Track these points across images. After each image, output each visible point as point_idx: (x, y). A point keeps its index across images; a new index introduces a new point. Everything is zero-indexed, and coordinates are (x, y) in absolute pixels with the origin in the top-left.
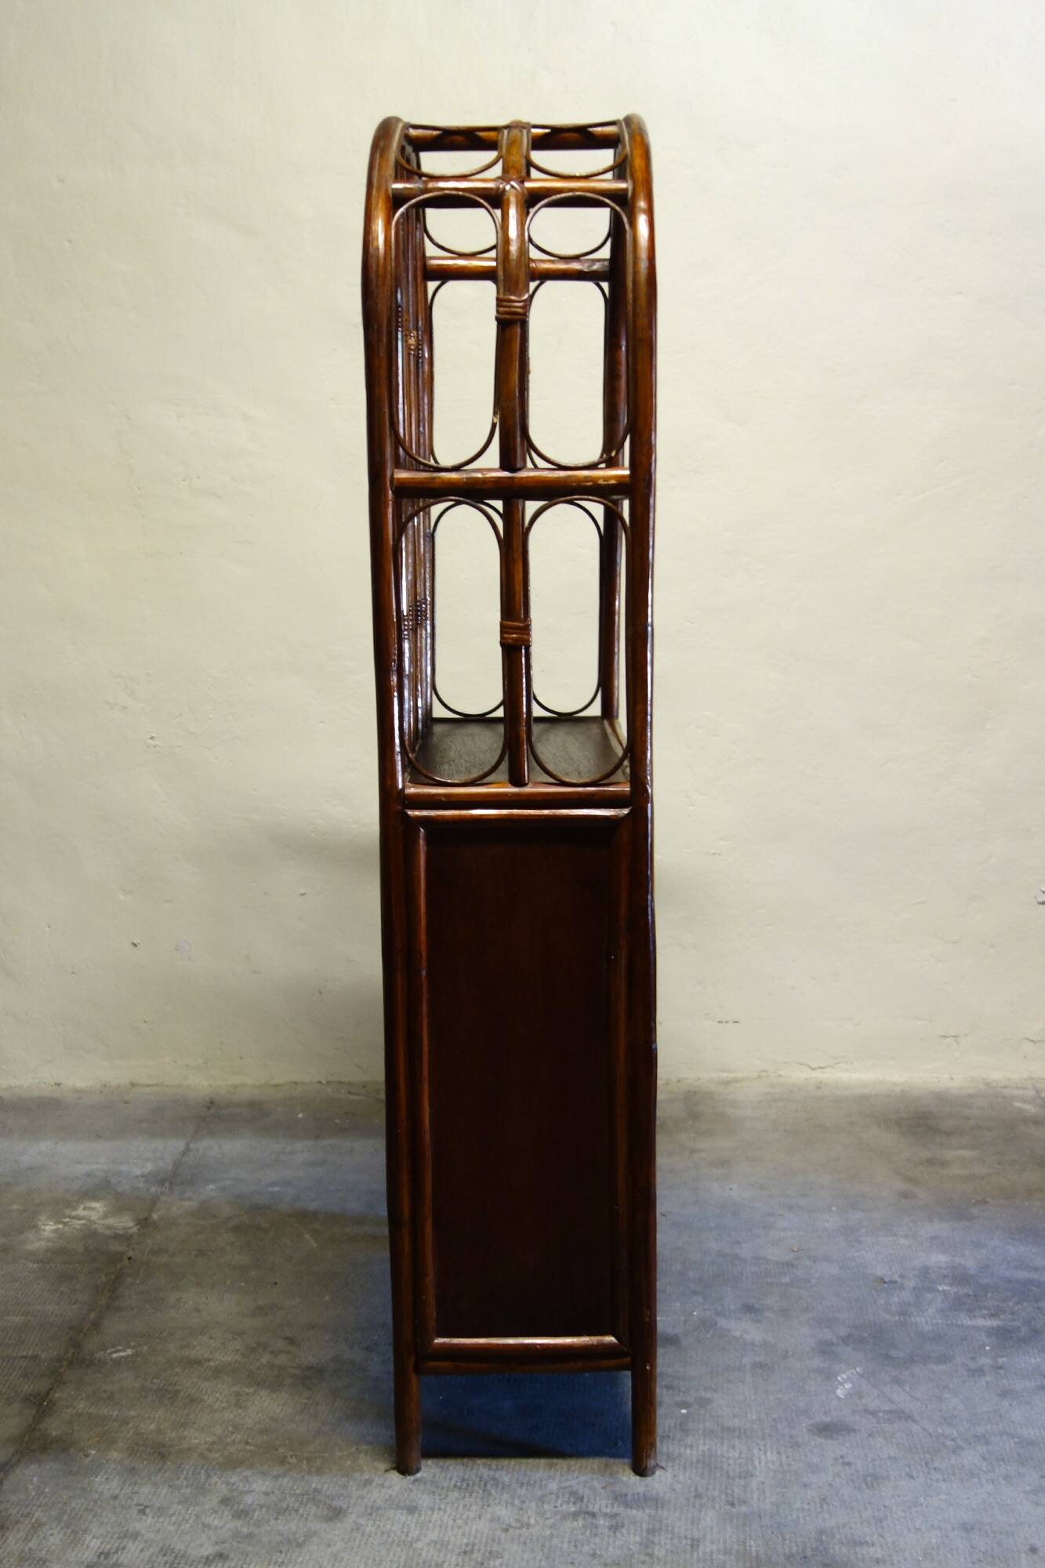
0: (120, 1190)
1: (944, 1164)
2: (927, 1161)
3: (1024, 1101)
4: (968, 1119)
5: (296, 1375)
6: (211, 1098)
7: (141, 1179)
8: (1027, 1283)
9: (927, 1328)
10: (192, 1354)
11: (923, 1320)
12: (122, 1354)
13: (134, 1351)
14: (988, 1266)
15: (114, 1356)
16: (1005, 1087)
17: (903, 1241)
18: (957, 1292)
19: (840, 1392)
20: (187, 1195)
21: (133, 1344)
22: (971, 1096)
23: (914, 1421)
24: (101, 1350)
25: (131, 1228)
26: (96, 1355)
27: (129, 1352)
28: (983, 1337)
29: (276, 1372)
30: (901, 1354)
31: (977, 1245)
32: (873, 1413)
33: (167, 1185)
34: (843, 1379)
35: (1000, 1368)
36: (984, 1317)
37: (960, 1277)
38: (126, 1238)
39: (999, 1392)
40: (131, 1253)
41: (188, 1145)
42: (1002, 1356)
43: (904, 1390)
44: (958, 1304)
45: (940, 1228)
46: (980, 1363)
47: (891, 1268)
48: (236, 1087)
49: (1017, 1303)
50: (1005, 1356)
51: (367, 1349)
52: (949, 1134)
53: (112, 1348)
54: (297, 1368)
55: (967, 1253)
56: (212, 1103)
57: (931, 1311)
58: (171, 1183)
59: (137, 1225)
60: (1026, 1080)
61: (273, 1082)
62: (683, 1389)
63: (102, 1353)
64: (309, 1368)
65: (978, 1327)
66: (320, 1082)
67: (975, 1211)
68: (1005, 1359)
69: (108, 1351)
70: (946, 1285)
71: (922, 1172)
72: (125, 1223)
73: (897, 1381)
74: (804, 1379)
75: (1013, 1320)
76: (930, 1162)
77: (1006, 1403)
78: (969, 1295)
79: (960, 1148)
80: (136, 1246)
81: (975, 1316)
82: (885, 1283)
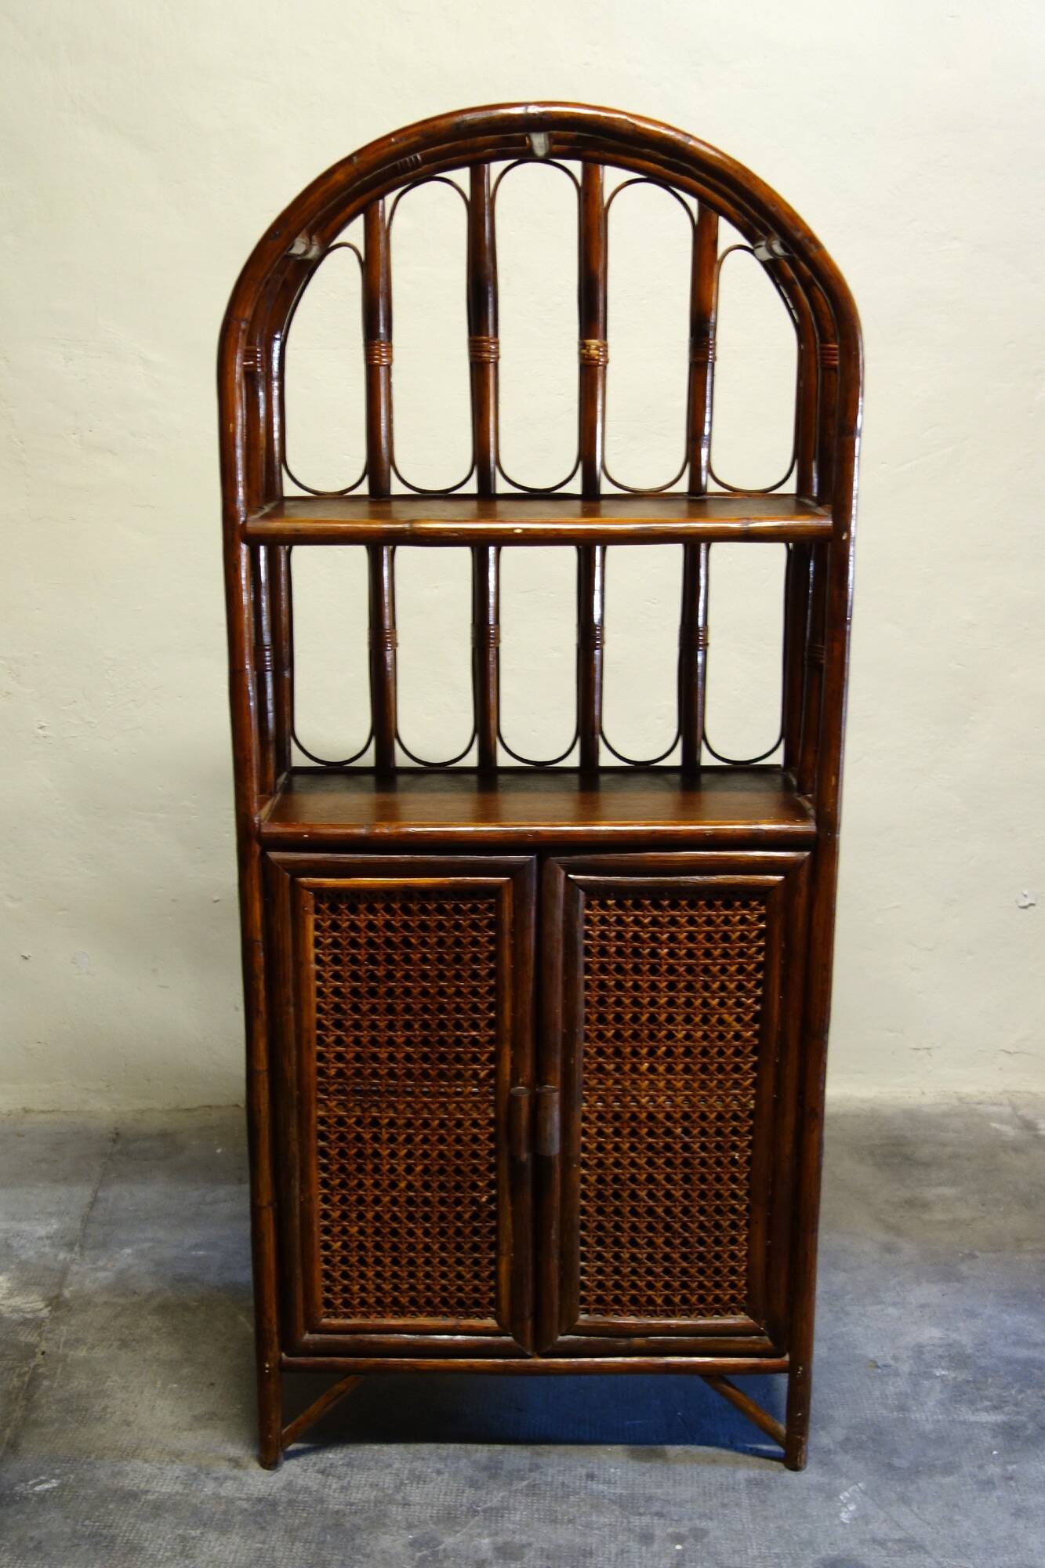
0: (24, 1257)
1: (925, 1206)
2: (906, 1202)
3: (1002, 1121)
4: (944, 1145)
5: (246, 1510)
6: (116, 1129)
7: (48, 1242)
8: (1029, 1363)
9: (929, 1427)
10: (127, 1483)
11: (924, 1417)
12: (46, 1486)
13: (59, 1481)
14: (985, 1343)
15: (38, 1488)
16: (979, 1103)
17: (891, 1310)
18: (956, 1378)
19: (844, 1517)
20: (100, 1264)
21: (57, 1471)
22: (945, 1115)
23: (927, 1552)
24: (22, 1481)
25: (41, 1310)
26: (17, 1488)
27: (54, 1483)
28: (987, 1439)
29: (223, 1507)
30: (905, 1464)
31: (972, 1314)
32: (882, 1543)
33: (77, 1249)
34: (845, 1497)
35: (1011, 1478)
36: (986, 1409)
37: (957, 1359)
38: (34, 1324)
39: (1013, 1511)
40: (44, 1346)
41: (96, 1192)
42: (1011, 1463)
43: (912, 1511)
44: (958, 1394)
45: (928, 1292)
46: (989, 1473)
47: (882, 1347)
48: (142, 1112)
49: (1021, 1391)
50: (1014, 1463)
51: (322, 1472)
52: (927, 1165)
53: (35, 1478)
54: (248, 1500)
55: (961, 1325)
56: (117, 1134)
57: (931, 1404)
58: (81, 1246)
59: (47, 1306)
60: (1001, 1094)
61: (184, 1107)
62: (675, 1518)
63: (23, 1485)
64: (260, 1500)
65: (982, 1424)
66: (237, 1106)
67: (964, 1268)
68: (1014, 1466)
69: (31, 1483)
70: (943, 1368)
71: (902, 1217)
72: (33, 1303)
73: (904, 1500)
74: (805, 1499)
75: (1018, 1413)
76: (910, 1203)
77: (1020, 1525)
78: (968, 1382)
79: (940, 1185)
80: (50, 1336)
81: (977, 1410)
82: (878, 1367)
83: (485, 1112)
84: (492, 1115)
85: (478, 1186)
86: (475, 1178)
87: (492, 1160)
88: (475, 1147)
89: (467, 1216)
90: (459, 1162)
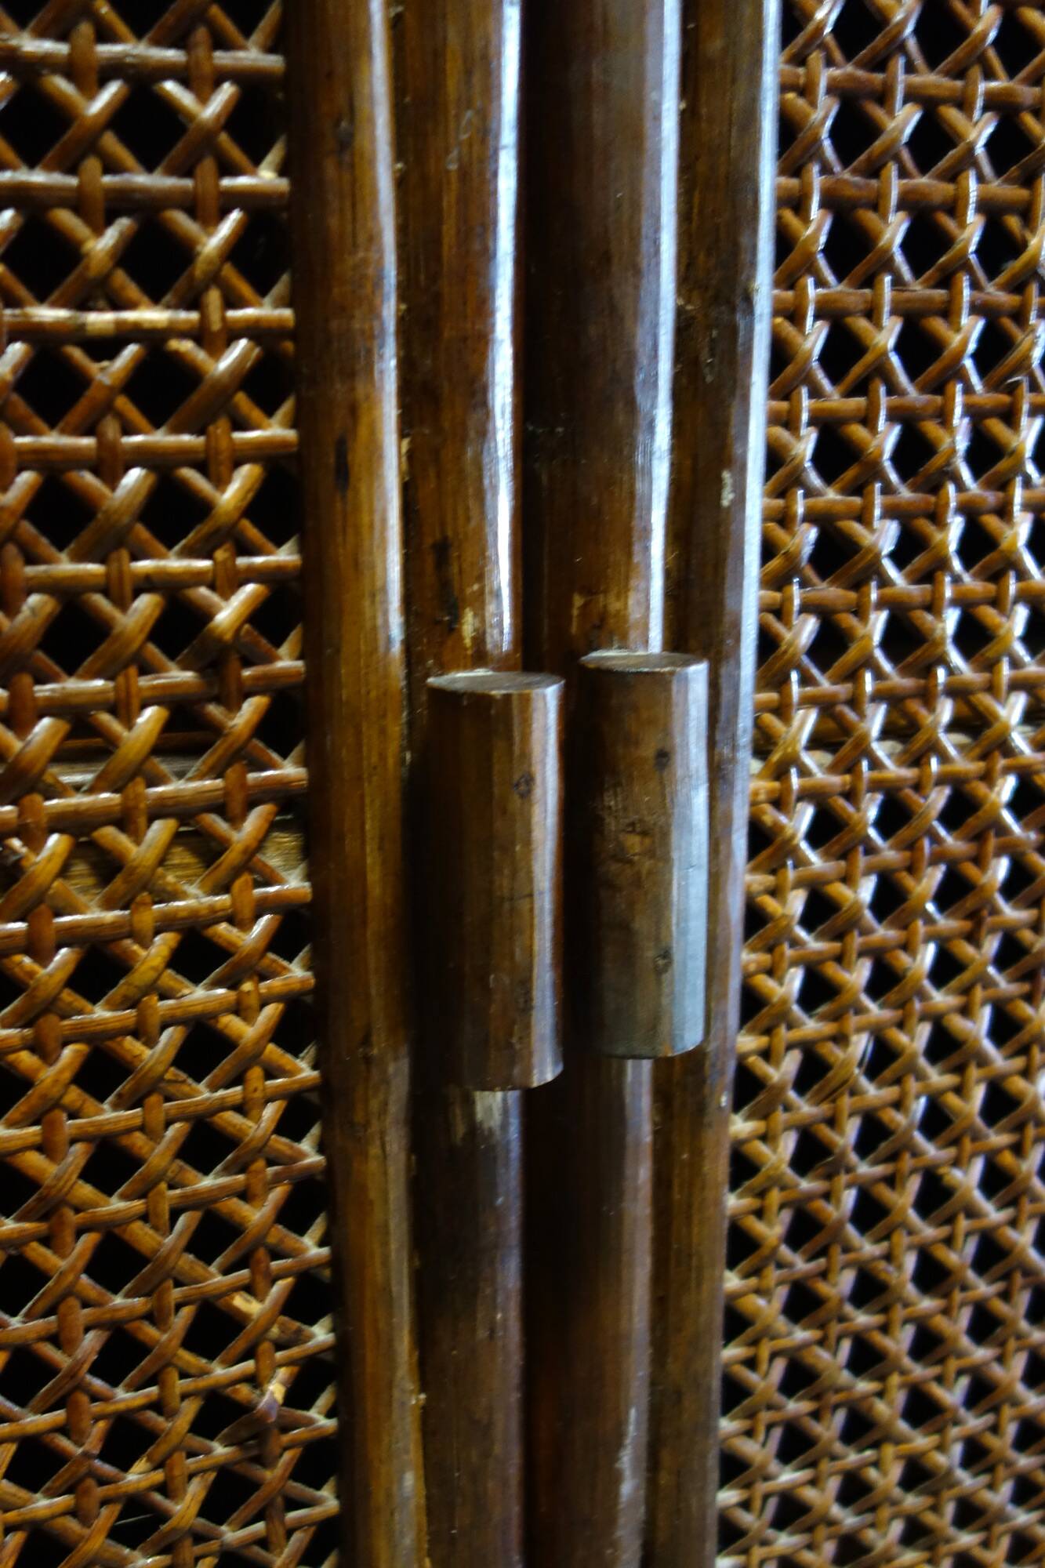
83: (251, 867)
84: (294, 883)
85: (236, 1322)
86: (215, 1279)
87: (308, 1152)
88: (203, 1094)
89: (185, 1508)
90: (116, 1205)
